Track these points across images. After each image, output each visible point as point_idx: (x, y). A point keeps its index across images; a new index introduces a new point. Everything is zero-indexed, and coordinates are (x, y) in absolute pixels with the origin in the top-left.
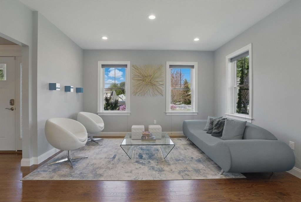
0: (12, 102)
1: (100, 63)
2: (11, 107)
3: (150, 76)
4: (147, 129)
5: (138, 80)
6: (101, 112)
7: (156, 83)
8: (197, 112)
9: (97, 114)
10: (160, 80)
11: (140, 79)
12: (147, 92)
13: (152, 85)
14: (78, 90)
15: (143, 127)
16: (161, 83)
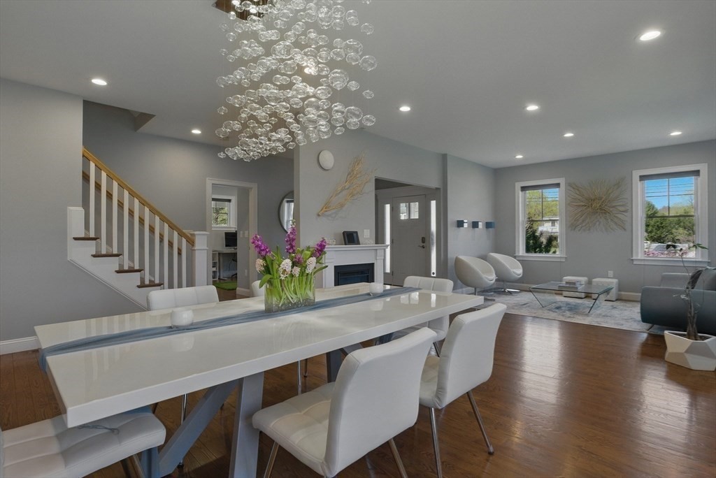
0: (423, 240)
1: (518, 185)
2: (422, 244)
3: (600, 198)
4: (590, 283)
5: (579, 206)
6: (521, 254)
7: (611, 209)
8: (707, 260)
9: (515, 257)
10: (621, 204)
11: (583, 204)
12: (595, 224)
13: (605, 212)
14: (488, 225)
15: (584, 279)
16: (622, 209)
